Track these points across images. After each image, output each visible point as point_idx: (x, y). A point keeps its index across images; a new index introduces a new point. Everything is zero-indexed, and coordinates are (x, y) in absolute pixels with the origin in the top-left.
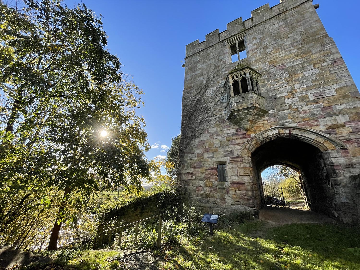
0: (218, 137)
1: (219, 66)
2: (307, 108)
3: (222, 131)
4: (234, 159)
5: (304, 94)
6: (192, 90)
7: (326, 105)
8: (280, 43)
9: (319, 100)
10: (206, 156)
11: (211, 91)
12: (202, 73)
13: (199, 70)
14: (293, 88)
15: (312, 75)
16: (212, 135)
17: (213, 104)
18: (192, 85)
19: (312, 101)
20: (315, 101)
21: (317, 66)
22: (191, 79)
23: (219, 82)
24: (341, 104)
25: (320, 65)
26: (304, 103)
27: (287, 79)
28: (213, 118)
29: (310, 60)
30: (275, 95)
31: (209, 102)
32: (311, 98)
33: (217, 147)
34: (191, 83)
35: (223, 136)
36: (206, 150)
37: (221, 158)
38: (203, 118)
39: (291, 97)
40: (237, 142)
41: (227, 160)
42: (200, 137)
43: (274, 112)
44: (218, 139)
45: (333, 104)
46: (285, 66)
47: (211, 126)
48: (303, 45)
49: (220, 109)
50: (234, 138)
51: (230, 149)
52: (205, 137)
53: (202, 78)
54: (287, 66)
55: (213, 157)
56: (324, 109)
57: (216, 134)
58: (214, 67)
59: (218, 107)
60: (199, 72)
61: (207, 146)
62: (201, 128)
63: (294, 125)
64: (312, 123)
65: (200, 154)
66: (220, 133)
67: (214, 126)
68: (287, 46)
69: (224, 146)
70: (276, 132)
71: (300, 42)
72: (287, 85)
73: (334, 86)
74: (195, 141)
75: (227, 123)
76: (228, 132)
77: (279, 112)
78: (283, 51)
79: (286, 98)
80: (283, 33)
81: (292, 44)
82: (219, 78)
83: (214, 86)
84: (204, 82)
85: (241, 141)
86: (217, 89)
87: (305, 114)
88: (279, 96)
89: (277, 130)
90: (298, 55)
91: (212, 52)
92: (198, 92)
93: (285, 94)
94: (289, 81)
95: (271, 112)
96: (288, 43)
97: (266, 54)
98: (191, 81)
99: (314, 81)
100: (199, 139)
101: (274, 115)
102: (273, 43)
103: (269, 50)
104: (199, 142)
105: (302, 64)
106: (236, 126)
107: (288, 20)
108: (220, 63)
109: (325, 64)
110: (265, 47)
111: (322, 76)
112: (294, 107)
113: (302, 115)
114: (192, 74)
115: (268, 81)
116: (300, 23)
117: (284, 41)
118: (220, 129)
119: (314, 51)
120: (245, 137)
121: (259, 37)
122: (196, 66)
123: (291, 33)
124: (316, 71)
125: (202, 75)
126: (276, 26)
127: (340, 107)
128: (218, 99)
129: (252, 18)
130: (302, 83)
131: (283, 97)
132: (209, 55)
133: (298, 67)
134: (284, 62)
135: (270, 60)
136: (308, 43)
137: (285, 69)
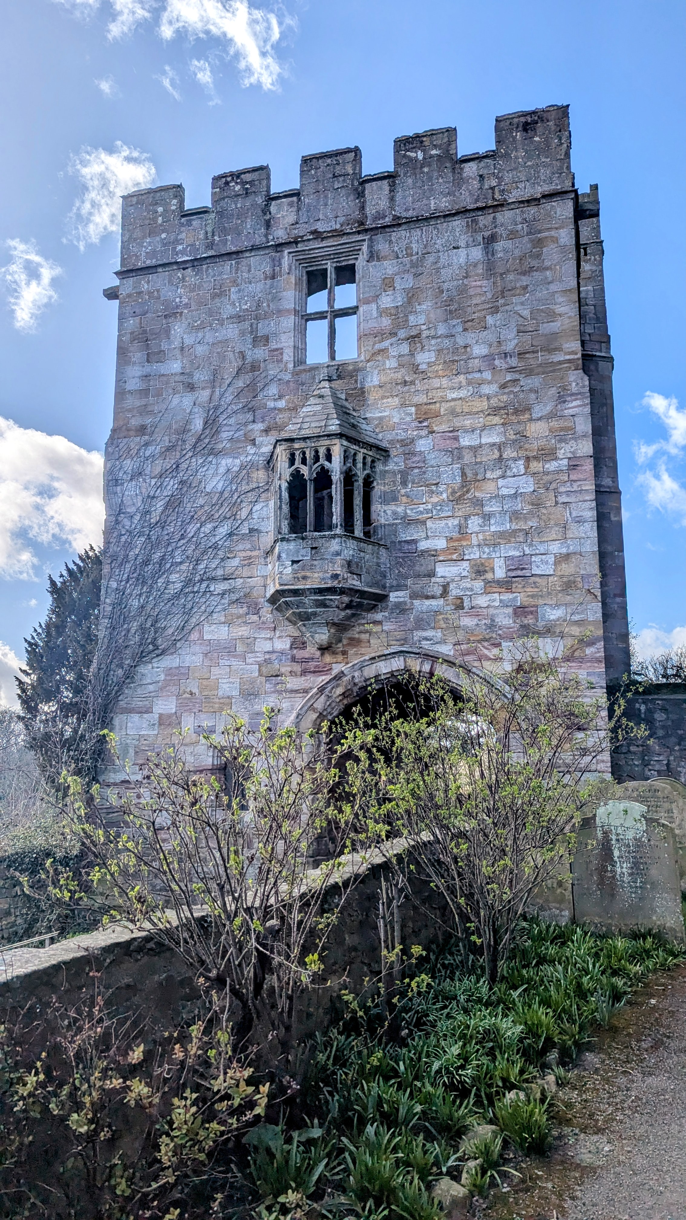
0: (234, 662)
1: (254, 367)
2: (482, 601)
3: (249, 643)
4: (277, 740)
5: (485, 556)
6: (147, 444)
7: (527, 601)
8: (460, 341)
9: (516, 582)
10: (188, 724)
11: (222, 470)
12: (190, 375)
13: (179, 356)
14: (462, 529)
15: (515, 496)
16: (214, 652)
17: (223, 530)
18: (148, 420)
19: (499, 583)
20: (506, 585)
21: (536, 466)
22: (144, 392)
23: (253, 442)
24: (558, 606)
25: (541, 465)
26: (478, 585)
27: (454, 492)
28: (222, 587)
29: (520, 441)
30: (414, 542)
31: (210, 518)
32: (500, 573)
33: (228, 697)
34: (144, 410)
35: (250, 658)
37: (240, 736)
38: (189, 582)
39: (454, 557)
40: (293, 683)
41: (258, 741)
42: (172, 654)
43: (402, 599)
44: (233, 668)
45: (541, 602)
46: (456, 439)
47: (215, 616)
48: (517, 376)
49: (249, 553)
50: (283, 670)
51: (266, 707)
52: (191, 657)
53: (188, 401)
54: (466, 441)
55: (212, 731)
56: (520, 611)
57: (230, 650)
58: (236, 364)
59: (241, 547)
60: (175, 366)
61: (195, 690)
62: (175, 622)
63: (446, 650)
64: (486, 652)
65: (170, 716)
66: (240, 648)
67: (223, 619)
68: (477, 361)
69: (249, 693)
70: (397, 664)
71: (513, 362)
72: (450, 514)
73: (555, 548)
74: (155, 665)
75: (267, 612)
76: (268, 646)
77: (417, 602)
78: (462, 378)
79: (441, 558)
80: (474, 302)
81: (489, 358)
82: (254, 421)
83: (233, 453)
84: (198, 424)
85: (300, 682)
86: (242, 467)
87: (475, 621)
88: (423, 545)
89: (402, 658)
90: (495, 411)
91: (235, 283)
92: (169, 463)
93: (441, 544)
94: (457, 499)
95: (394, 597)
96: (479, 350)
97: (415, 369)
98: (144, 402)
99: (516, 516)
100: (169, 662)
101: (401, 609)
102: (442, 330)
103: (424, 358)
104: (169, 672)
105: (500, 447)
106: (292, 630)
107: (499, 246)
108: (260, 353)
109: (552, 466)
110: (414, 338)
111: (537, 504)
112: (454, 591)
113: (468, 622)
114: (148, 369)
115: (404, 483)
116: (525, 280)
117: (470, 337)
118: (243, 631)
119: (538, 411)
120: (316, 672)
121: (405, 282)
122: (167, 331)
123: (495, 310)
124: (527, 485)
125: (191, 387)
126: (461, 257)
127: (554, 614)
128: (244, 513)
129: (390, 177)
130: (487, 517)
131: (433, 554)
132: (220, 293)
133: (489, 456)
134: (458, 422)
135: (422, 399)
136: (529, 372)
137: (456, 453)
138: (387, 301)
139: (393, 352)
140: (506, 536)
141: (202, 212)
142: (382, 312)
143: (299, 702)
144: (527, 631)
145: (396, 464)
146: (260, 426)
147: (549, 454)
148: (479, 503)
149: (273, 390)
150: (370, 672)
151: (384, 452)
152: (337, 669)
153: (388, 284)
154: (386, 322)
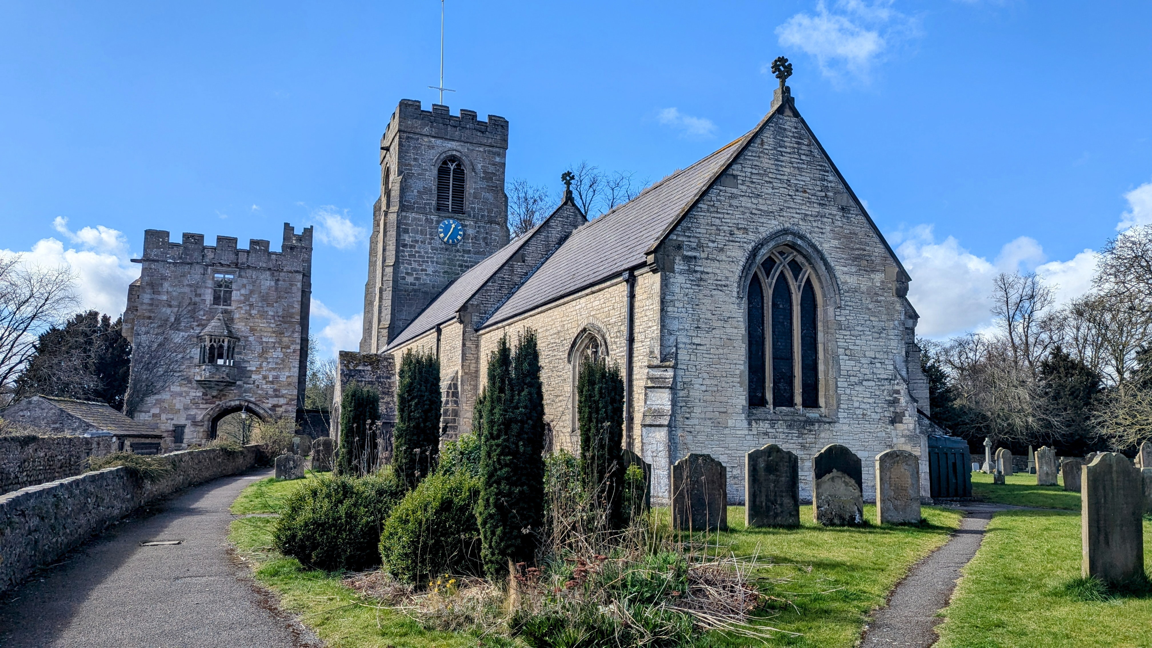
0: (182, 398)
1: (195, 304)
2: (265, 386)
3: (188, 393)
4: (195, 423)
5: (267, 374)
6: (151, 323)
7: (277, 388)
8: (266, 309)
9: (275, 382)
10: (164, 417)
12: (170, 302)
13: (166, 294)
14: (261, 365)
15: (277, 358)
16: (174, 395)
17: (180, 356)
18: (152, 315)
19: (270, 382)
20: (272, 383)
21: (284, 350)
22: (151, 305)
23: (193, 329)
24: (285, 390)
26: (264, 382)
27: (259, 354)
28: (180, 374)
29: (280, 342)
30: (246, 367)
31: (175, 351)
32: (271, 379)
33: (179, 409)
34: (150, 311)
35: (187, 398)
36: (163, 410)
37: (182, 421)
38: (166, 372)
39: (258, 373)
40: (201, 406)
41: (189, 423)
42: (158, 394)
43: (240, 384)
44: (181, 400)
45: (281, 388)
46: (261, 338)
47: (175, 383)
48: (281, 323)
50: (199, 402)
51: (192, 413)
52: (165, 396)
53: (169, 311)
54: (264, 340)
55: (172, 419)
56: (275, 390)
57: (180, 394)
58: (188, 301)
60: (165, 298)
61: (167, 406)
62: (161, 384)
63: (253, 399)
64: (264, 401)
65: (156, 414)
66: (184, 394)
67: (178, 384)
68: (270, 316)
69: (186, 408)
70: (237, 403)
71: (281, 319)
72: (257, 360)
73: (287, 374)
74: (151, 398)
75: (194, 385)
76: (194, 394)
77: (245, 385)
78: (265, 320)
79: (254, 373)
80: (271, 298)
81: (273, 316)
83: (185, 331)
84: (172, 319)
85: (205, 406)
86: (188, 336)
87: (262, 392)
88: (248, 369)
89: (239, 401)
90: (274, 332)
91: (189, 273)
92: (160, 331)
93: (254, 369)
94: (260, 356)
95: (238, 383)
96: (271, 313)
97: (250, 315)
98: (150, 308)
99: (277, 363)
100: (157, 397)
101: (240, 386)
102: (260, 304)
103: (254, 312)
104: (157, 400)
105: (274, 343)
106: (203, 390)
107: (280, 283)
108: (197, 299)
109: (288, 351)
110: (251, 305)
111: (283, 361)
112: (257, 383)
113: (260, 392)
114: (153, 296)
115: (244, 349)
116: (286, 295)
117: (268, 309)
118: (186, 389)
119: (286, 334)
120: (211, 403)
121: (249, 287)
122: (162, 284)
123: (277, 302)
124: (281, 355)
125: (170, 306)
126: (268, 283)
127: (285, 392)
128: (188, 351)
129: (248, 252)
130: (268, 363)
131: (252, 371)
132: (184, 275)
133: (270, 345)
134: (262, 334)
135: (252, 325)
136: (285, 323)
137: (261, 343)
138: (243, 291)
139: (244, 308)
140: (274, 369)
141: (177, 245)
142: (241, 295)
143: (204, 412)
144: (277, 396)
145: (242, 343)
146: (196, 324)
147: (289, 348)
148: (267, 359)
149: (202, 313)
150: (228, 404)
151: (239, 340)
152: (217, 403)
153: (244, 286)
154: (242, 298)
